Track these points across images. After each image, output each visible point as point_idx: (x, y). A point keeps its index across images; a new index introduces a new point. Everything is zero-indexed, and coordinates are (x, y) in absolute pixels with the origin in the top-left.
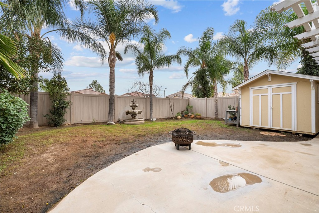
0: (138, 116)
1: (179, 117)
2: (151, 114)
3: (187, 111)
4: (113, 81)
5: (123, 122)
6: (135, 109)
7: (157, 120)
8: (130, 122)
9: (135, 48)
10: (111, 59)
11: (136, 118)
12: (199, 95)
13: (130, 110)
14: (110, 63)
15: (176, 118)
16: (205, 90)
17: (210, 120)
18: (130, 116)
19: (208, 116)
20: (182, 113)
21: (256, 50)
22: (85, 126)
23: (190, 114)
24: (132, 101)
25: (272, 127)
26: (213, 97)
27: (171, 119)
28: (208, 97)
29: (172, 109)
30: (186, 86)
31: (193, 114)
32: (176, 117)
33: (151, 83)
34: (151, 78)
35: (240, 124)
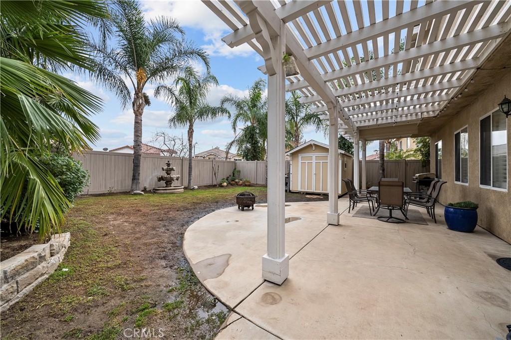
0: (175, 184)
1: (225, 184)
2: (190, 180)
3: (233, 176)
4: (140, 135)
5: (154, 191)
6: (170, 173)
7: (200, 187)
8: (165, 191)
9: (170, 90)
10: (138, 104)
11: (172, 185)
12: (248, 157)
13: (164, 174)
14: (136, 109)
15: (221, 186)
16: (255, 151)
17: (261, 187)
18: (163, 183)
19: (258, 183)
20: (227, 179)
21: (306, 115)
22: (94, 197)
23: (237, 180)
24: (167, 162)
25: (315, 191)
26: (263, 160)
27: (214, 186)
28: (258, 160)
29: (216, 175)
30: (231, 144)
31: (241, 180)
32: (221, 184)
33: (191, 139)
34: (191, 132)
35: (291, 189)
